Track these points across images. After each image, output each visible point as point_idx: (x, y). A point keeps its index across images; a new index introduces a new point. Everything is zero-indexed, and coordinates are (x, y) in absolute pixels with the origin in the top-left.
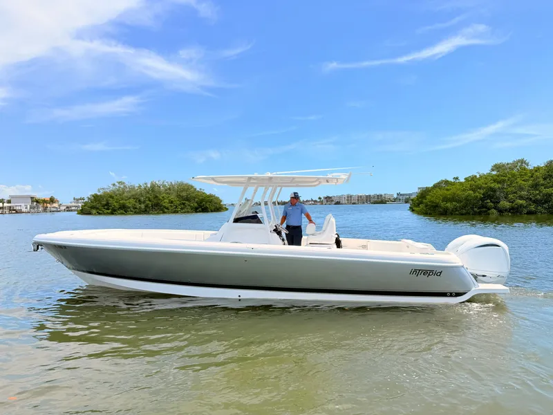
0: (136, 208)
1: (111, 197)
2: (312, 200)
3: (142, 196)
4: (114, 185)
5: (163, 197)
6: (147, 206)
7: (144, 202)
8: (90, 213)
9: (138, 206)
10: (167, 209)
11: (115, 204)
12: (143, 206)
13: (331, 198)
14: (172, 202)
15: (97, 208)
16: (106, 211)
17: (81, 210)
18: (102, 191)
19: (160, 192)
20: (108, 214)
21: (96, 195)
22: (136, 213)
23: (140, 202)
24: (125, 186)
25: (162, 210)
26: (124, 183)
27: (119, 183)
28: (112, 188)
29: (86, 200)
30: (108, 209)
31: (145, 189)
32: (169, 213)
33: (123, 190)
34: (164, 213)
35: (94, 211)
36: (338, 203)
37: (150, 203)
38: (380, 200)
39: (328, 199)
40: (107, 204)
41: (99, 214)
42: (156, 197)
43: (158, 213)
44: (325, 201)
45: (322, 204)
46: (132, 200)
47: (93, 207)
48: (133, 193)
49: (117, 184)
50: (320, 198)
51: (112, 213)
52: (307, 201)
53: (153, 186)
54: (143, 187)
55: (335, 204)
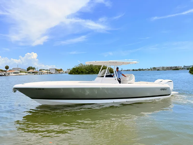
0: (86, 72)
1: (78, 68)
2: (148, 69)
3: (88, 68)
4: (79, 65)
5: (94, 68)
6: (89, 71)
7: (88, 70)
8: (72, 74)
9: (86, 71)
10: (95, 72)
11: (80, 71)
12: (88, 71)
13: (155, 68)
14: (97, 70)
15: (74, 72)
16: (77, 73)
17: (70, 73)
18: (75, 67)
19: (93, 67)
20: (77, 74)
21: (74, 68)
22: (86, 74)
23: (87, 70)
24: (82, 65)
25: (94, 73)
26: (82, 64)
27: (81, 64)
28: (79, 66)
29: (71, 70)
30: (77, 72)
31: (89, 66)
32: (96, 74)
33: (82, 66)
34: (94, 74)
35: (73, 73)
36: (158, 70)
37: (90, 70)
38: (176, 69)
39: (154, 68)
40: (77, 71)
41: (75, 74)
42: (92, 68)
43: (92, 74)
44: (153, 69)
45: (152, 70)
46: (85, 70)
47: (73, 72)
48: (85, 67)
49: (80, 64)
50: (151, 68)
51: (79, 74)
52: (145, 69)
53: (91, 65)
54: (88, 65)
55: (157, 70)
